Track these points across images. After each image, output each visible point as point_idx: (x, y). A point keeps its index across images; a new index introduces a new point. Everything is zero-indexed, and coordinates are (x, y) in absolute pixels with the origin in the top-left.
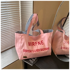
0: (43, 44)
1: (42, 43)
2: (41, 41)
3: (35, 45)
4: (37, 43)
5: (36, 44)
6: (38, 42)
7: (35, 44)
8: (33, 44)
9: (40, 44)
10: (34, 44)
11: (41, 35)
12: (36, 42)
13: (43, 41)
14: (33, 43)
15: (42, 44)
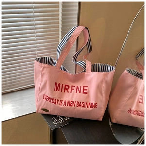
0: (86, 93)
1: (84, 89)
2: (84, 86)
3: (68, 92)
4: (75, 88)
5: (72, 89)
6: (78, 87)
7: (69, 90)
8: (65, 89)
9: (80, 93)
10: (67, 89)
11: (86, 73)
12: (72, 86)
13: (87, 86)
14: (67, 87)
15: (84, 93)
